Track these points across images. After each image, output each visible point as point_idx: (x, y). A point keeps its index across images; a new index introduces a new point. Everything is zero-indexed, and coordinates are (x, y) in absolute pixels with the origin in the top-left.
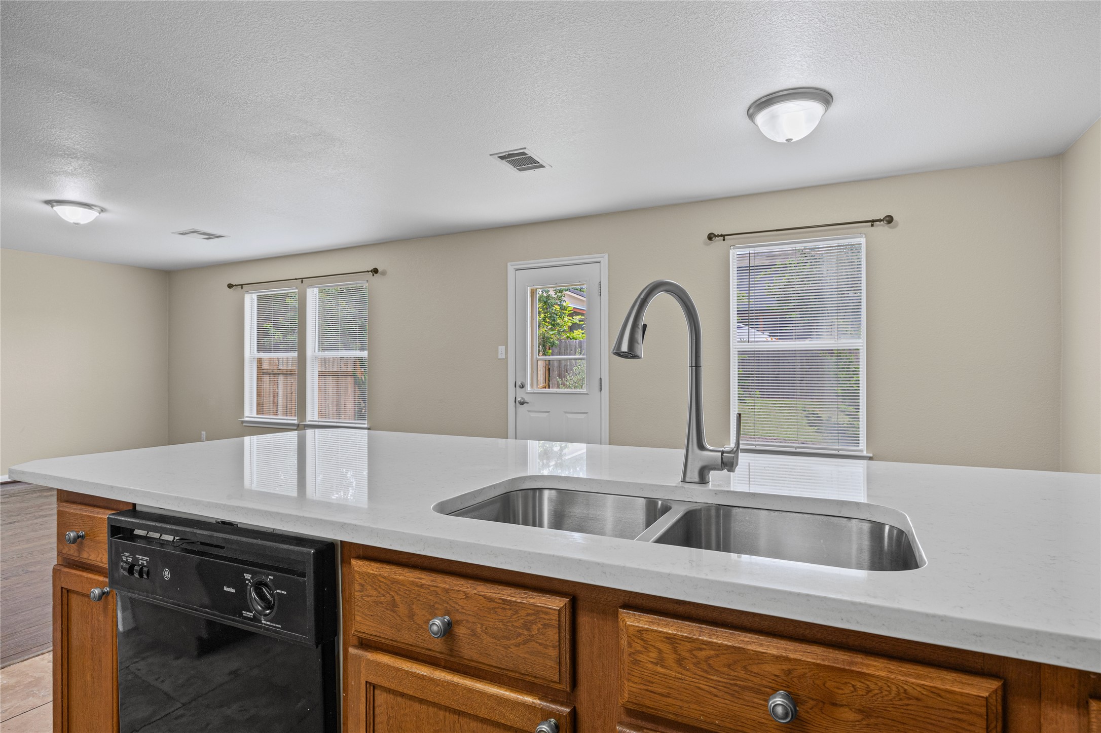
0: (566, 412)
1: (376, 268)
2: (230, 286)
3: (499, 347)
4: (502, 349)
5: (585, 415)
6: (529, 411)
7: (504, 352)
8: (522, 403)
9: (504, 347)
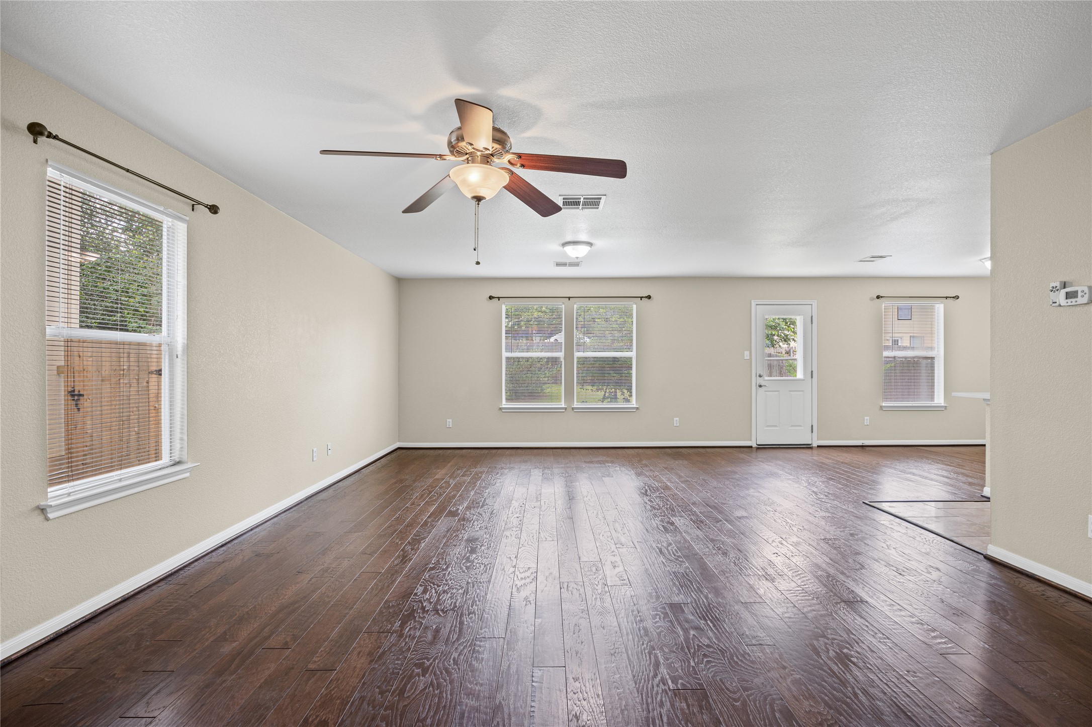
0: (790, 391)
1: (650, 296)
2: (491, 298)
3: (745, 352)
4: (747, 353)
5: (802, 392)
6: (765, 391)
7: (748, 355)
8: (760, 386)
9: (748, 352)
